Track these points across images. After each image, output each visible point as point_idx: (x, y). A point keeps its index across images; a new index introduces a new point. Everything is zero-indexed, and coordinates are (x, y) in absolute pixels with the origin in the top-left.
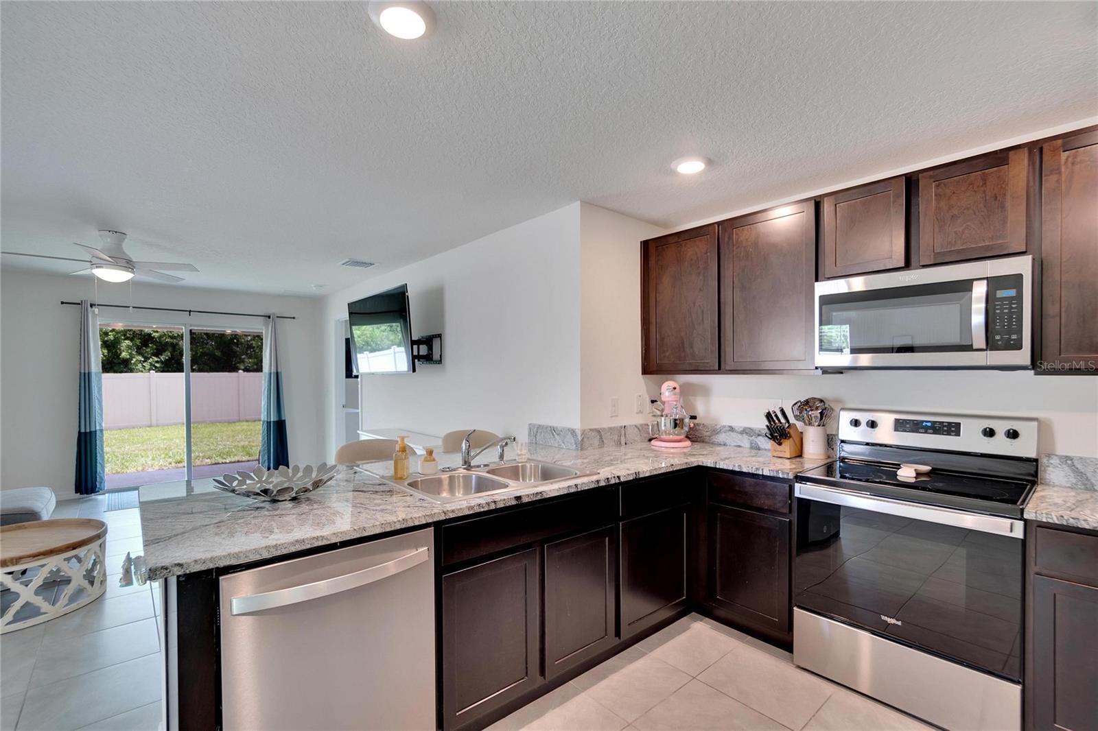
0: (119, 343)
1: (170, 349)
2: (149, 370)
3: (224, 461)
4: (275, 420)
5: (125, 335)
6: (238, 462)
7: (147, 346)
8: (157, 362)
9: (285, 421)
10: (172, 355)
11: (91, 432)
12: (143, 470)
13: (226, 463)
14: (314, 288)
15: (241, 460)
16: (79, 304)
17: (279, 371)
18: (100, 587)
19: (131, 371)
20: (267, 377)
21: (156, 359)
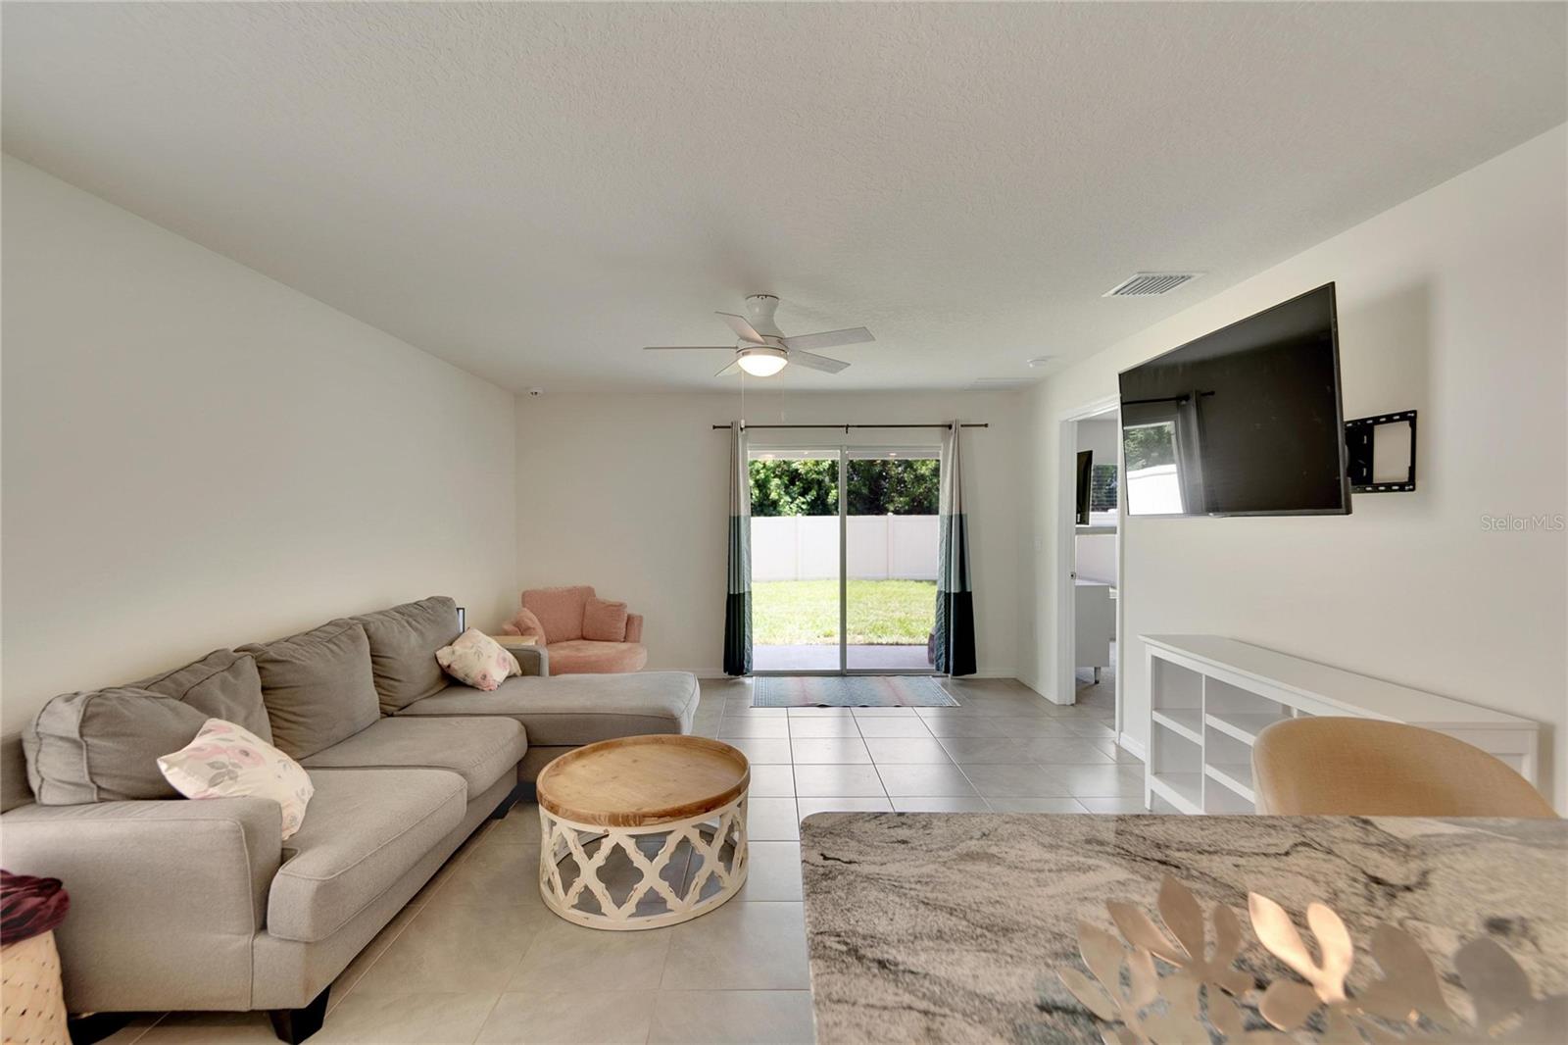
0: (769, 481)
1: (816, 487)
2: (796, 513)
3: (880, 641)
4: (957, 591)
5: (774, 473)
6: (897, 644)
7: (794, 484)
8: (803, 503)
9: (971, 593)
10: (818, 494)
11: (739, 594)
12: (790, 643)
13: (881, 644)
14: (1031, 365)
15: (900, 642)
16: (729, 427)
17: (963, 513)
18: (740, 874)
19: (779, 514)
20: (946, 521)
21: (802, 499)
